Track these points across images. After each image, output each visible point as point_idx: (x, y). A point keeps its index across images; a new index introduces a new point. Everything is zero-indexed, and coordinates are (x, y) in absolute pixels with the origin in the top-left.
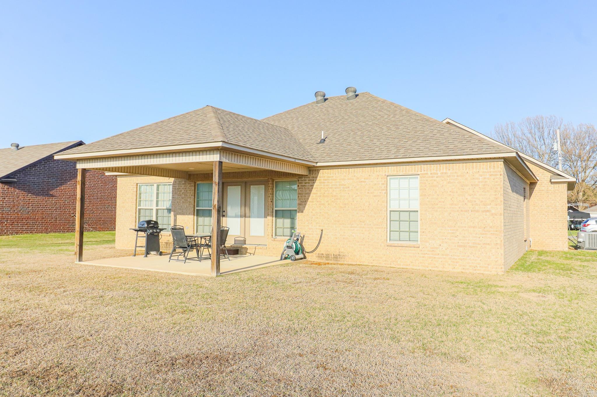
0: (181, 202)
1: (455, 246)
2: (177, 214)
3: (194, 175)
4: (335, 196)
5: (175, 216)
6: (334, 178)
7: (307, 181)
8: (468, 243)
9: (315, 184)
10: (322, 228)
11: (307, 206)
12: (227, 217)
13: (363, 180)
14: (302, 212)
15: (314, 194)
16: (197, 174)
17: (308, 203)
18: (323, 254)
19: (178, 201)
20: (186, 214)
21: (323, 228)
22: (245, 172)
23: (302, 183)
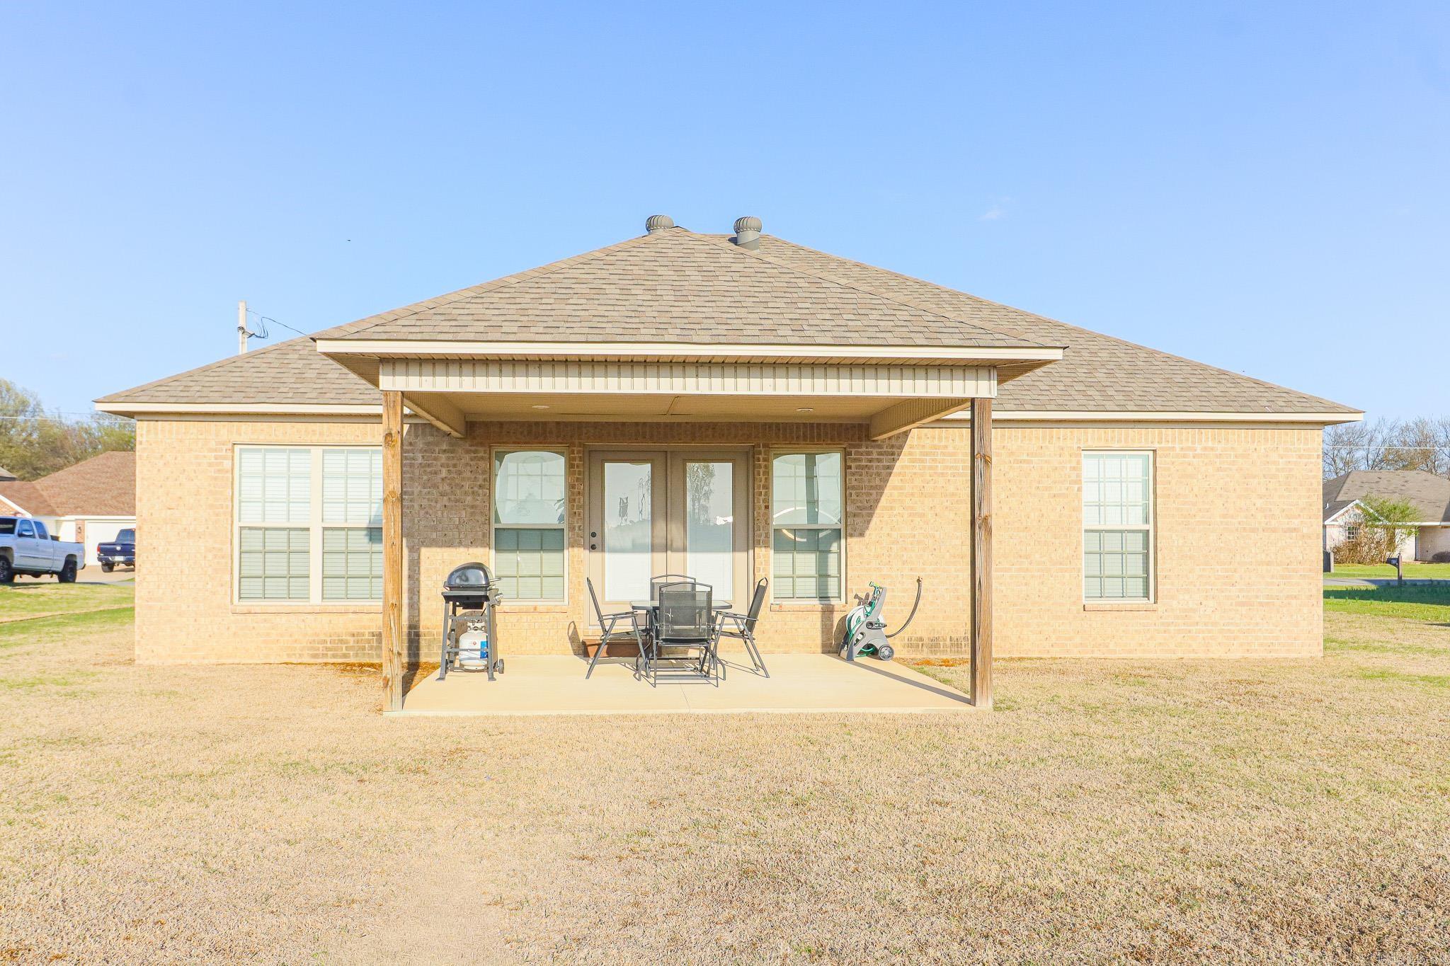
0: (439, 505)
2: (423, 544)
3: (487, 425)
4: (953, 495)
5: (414, 550)
6: (950, 449)
7: (875, 456)
8: (1257, 597)
9: (898, 464)
10: (916, 575)
11: (875, 520)
12: (603, 550)
14: (862, 535)
15: (895, 488)
16: (501, 424)
17: (878, 511)
18: (921, 639)
19: (425, 503)
20: (460, 544)
21: (922, 575)
22: (679, 424)
23: (860, 460)
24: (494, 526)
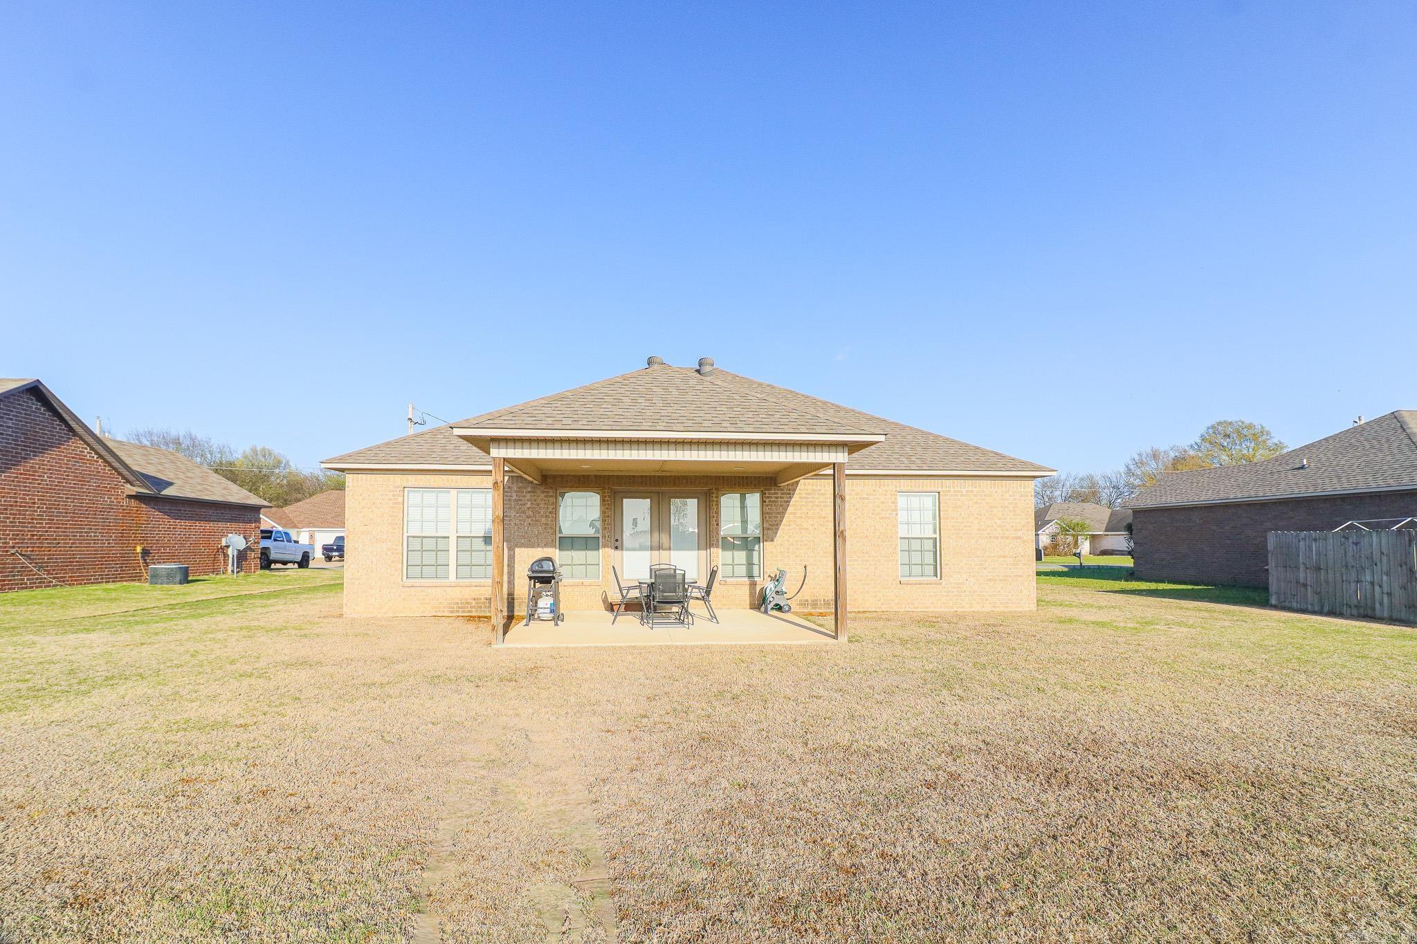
0: (526, 523)
2: (517, 546)
3: (554, 477)
4: (823, 517)
5: (511, 549)
6: (822, 491)
7: (780, 495)
8: (998, 576)
9: (793, 500)
10: (804, 563)
11: (780, 532)
12: (622, 550)
14: (772, 540)
16: (563, 476)
17: (781, 527)
18: (807, 601)
19: (517, 522)
20: (538, 546)
21: (806, 563)
22: (666, 477)
23: (771, 497)
24: (558, 535)
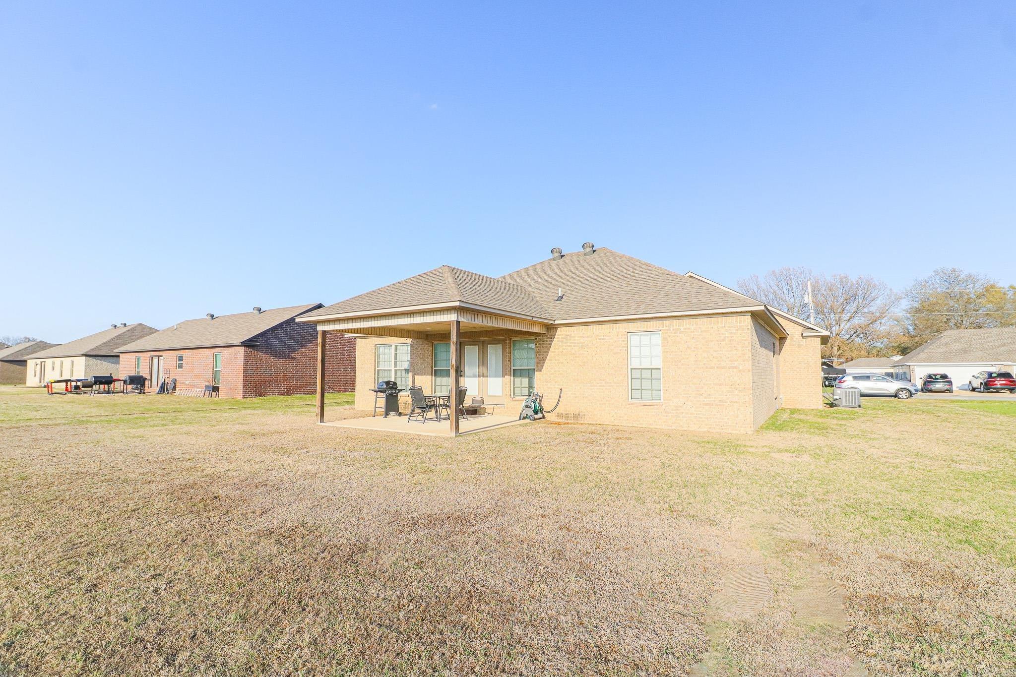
0: (419, 362)
1: (700, 404)
2: (416, 375)
4: (574, 354)
6: (573, 335)
7: (545, 340)
8: (714, 401)
9: (553, 342)
11: (545, 365)
12: (464, 377)
13: (603, 337)
14: (541, 371)
15: (552, 352)
16: (435, 335)
17: (546, 361)
19: (416, 361)
20: (424, 374)
21: (562, 387)
22: (482, 331)
23: (540, 342)
